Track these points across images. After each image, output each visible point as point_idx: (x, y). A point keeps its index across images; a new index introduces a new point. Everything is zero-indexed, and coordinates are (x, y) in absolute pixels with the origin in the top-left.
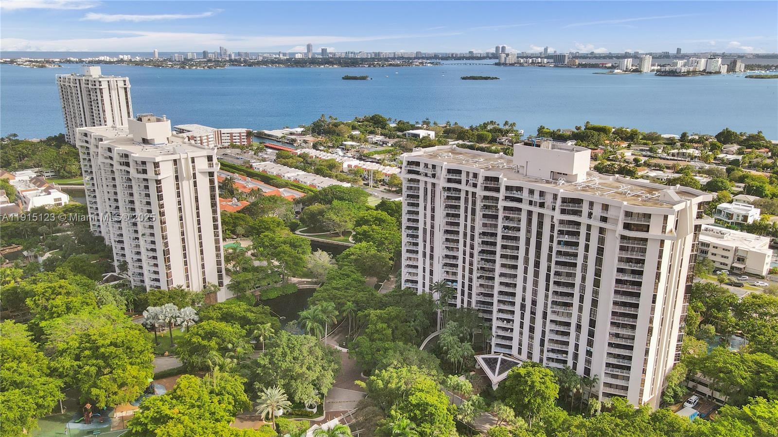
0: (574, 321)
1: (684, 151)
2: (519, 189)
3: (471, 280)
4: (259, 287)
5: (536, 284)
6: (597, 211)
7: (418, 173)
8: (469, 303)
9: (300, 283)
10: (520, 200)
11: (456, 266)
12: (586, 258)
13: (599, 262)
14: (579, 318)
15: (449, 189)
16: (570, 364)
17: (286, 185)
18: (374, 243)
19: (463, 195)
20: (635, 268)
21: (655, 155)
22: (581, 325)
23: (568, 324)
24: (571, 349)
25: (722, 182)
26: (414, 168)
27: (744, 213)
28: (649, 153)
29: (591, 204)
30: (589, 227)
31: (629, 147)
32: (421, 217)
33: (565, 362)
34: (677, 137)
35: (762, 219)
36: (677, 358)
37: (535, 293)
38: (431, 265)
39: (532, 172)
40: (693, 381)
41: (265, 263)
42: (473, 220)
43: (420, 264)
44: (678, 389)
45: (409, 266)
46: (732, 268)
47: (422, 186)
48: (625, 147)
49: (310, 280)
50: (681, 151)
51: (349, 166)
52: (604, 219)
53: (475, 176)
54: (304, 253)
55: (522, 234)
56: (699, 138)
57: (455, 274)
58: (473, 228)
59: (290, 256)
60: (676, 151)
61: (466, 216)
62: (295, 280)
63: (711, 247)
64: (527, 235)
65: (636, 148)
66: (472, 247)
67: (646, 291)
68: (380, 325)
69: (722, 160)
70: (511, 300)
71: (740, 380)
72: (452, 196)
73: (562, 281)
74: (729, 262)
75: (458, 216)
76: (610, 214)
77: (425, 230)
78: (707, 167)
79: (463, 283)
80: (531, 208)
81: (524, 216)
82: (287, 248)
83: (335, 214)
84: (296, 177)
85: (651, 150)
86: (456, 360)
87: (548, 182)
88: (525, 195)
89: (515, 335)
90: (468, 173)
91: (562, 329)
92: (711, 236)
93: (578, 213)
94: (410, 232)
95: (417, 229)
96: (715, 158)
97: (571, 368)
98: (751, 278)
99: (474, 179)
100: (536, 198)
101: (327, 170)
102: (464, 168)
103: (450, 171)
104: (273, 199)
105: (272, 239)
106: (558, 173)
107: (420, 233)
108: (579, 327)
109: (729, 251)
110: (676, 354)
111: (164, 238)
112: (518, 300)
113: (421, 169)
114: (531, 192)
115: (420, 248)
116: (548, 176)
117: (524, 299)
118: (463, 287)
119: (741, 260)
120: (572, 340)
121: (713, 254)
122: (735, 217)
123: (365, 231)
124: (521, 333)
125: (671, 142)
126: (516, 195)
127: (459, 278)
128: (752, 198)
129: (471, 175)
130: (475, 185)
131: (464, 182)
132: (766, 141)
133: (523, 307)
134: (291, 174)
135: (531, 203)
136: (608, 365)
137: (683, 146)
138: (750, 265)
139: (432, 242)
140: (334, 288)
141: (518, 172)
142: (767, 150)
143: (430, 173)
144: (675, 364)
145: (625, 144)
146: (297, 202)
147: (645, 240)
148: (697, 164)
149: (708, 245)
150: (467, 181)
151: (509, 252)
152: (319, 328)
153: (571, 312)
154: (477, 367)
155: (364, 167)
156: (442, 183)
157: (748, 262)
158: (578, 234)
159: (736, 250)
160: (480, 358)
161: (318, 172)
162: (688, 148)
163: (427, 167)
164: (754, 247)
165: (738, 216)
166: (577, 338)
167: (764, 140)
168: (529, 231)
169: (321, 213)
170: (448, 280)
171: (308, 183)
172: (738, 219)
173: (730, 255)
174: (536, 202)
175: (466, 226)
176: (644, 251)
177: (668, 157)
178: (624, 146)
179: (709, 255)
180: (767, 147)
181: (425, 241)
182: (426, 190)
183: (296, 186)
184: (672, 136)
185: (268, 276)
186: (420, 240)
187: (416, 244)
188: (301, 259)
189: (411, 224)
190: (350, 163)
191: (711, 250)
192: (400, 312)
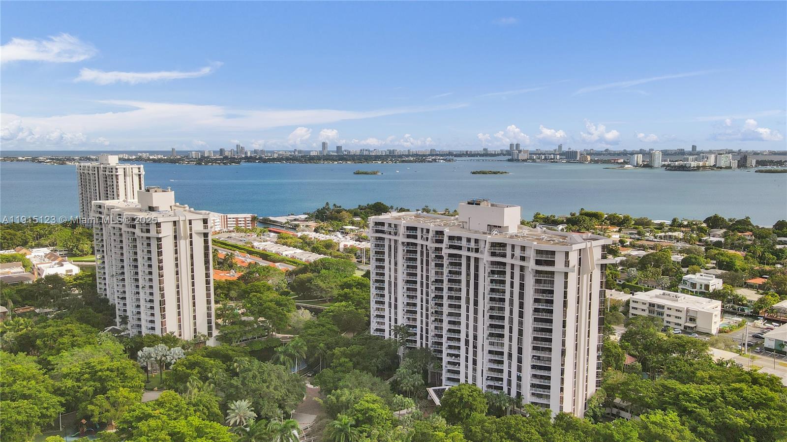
0: (506, 350)
1: (670, 234)
2: (459, 238)
3: (427, 325)
4: (246, 340)
5: (476, 320)
6: (518, 253)
7: (382, 232)
8: (427, 345)
9: (283, 338)
10: (460, 248)
11: (415, 312)
12: (512, 293)
13: (521, 296)
14: (510, 347)
15: (408, 244)
16: (505, 390)
17: (282, 261)
18: (353, 303)
19: (419, 249)
20: (547, 298)
21: (643, 238)
22: (511, 354)
23: (502, 353)
24: (505, 376)
25: (696, 258)
26: (380, 228)
27: (706, 282)
28: (637, 236)
29: (513, 246)
30: (513, 266)
31: (619, 231)
32: (386, 271)
33: (501, 388)
34: (669, 222)
35: (724, 289)
36: (598, 384)
37: (475, 329)
38: (396, 313)
39: (474, 226)
40: (616, 407)
41: (252, 318)
42: (427, 270)
43: (386, 314)
44: (597, 410)
45: (378, 316)
46: (685, 327)
47: (386, 243)
48: (616, 232)
49: (292, 336)
50: (667, 234)
51: (345, 246)
52: (523, 259)
53: (428, 231)
54: (289, 311)
55: (463, 277)
56: (688, 222)
57: (415, 320)
58: (427, 277)
59: (275, 312)
60: (663, 234)
61: (422, 267)
62: (279, 336)
63: (666, 308)
64: (467, 278)
65: (626, 232)
66: (427, 295)
67: (557, 317)
68: (343, 360)
69: (706, 241)
70: (457, 337)
71: (647, 400)
72: (411, 249)
73: (495, 314)
74: (682, 322)
75: (416, 267)
76: (526, 254)
77: (390, 283)
78: (688, 246)
79: (422, 327)
80: (469, 254)
81: (464, 262)
82: (273, 305)
83: (322, 281)
84: (294, 255)
85: (639, 233)
86: (408, 388)
87: (484, 233)
88: (464, 243)
89: (462, 369)
90: (422, 229)
91: (497, 358)
92: (667, 299)
93: (504, 256)
94: (377, 285)
95: (383, 282)
96: (700, 241)
97: (506, 392)
98: (700, 336)
99: (427, 234)
100: (472, 245)
101: (323, 248)
102: (419, 226)
103: (408, 228)
104: (267, 269)
105: (260, 298)
106: (494, 226)
107: (386, 285)
108: (510, 355)
109: (681, 312)
110: (597, 381)
111: (161, 289)
112: (463, 336)
113: (386, 228)
114: (469, 240)
115: (386, 299)
116: (485, 229)
117: (467, 336)
118: (422, 331)
119: (692, 320)
120: (505, 367)
121: (668, 315)
122: (698, 286)
123: (346, 293)
124: (467, 367)
125: (660, 227)
126: (456, 243)
127: (418, 324)
128: (719, 272)
129: (425, 231)
130: (427, 239)
131: (419, 236)
132: (753, 226)
133: (467, 342)
134: (288, 252)
135: (469, 249)
136: (533, 386)
137: (670, 230)
138: (700, 325)
139: (395, 293)
140: (309, 335)
141: (463, 227)
142: (751, 233)
143: (393, 231)
144: (596, 389)
145: (617, 229)
146: (290, 274)
147: (553, 273)
148: (680, 245)
149: (663, 307)
150: (422, 236)
151: (453, 294)
152: (289, 362)
153: (503, 342)
154: (429, 398)
155: (359, 246)
156: (401, 239)
157: (697, 320)
158: (504, 273)
159: (688, 311)
160: (431, 390)
161: (315, 250)
162: (675, 231)
163: (391, 227)
164: (703, 308)
165: (701, 285)
166: (510, 366)
167: (751, 224)
168: (468, 275)
169: (310, 280)
170: (410, 326)
171: (304, 259)
172: (701, 288)
173: (683, 315)
174: (472, 248)
175: (422, 275)
176: (552, 282)
177: (656, 240)
178: (615, 230)
179: (665, 315)
180: (751, 231)
181: (390, 293)
182: (390, 246)
183: (293, 261)
184: (663, 221)
185: (254, 329)
186: (386, 292)
187: (383, 296)
188: (285, 315)
189: (378, 278)
190: (346, 243)
191: (666, 312)
192: (362, 350)
